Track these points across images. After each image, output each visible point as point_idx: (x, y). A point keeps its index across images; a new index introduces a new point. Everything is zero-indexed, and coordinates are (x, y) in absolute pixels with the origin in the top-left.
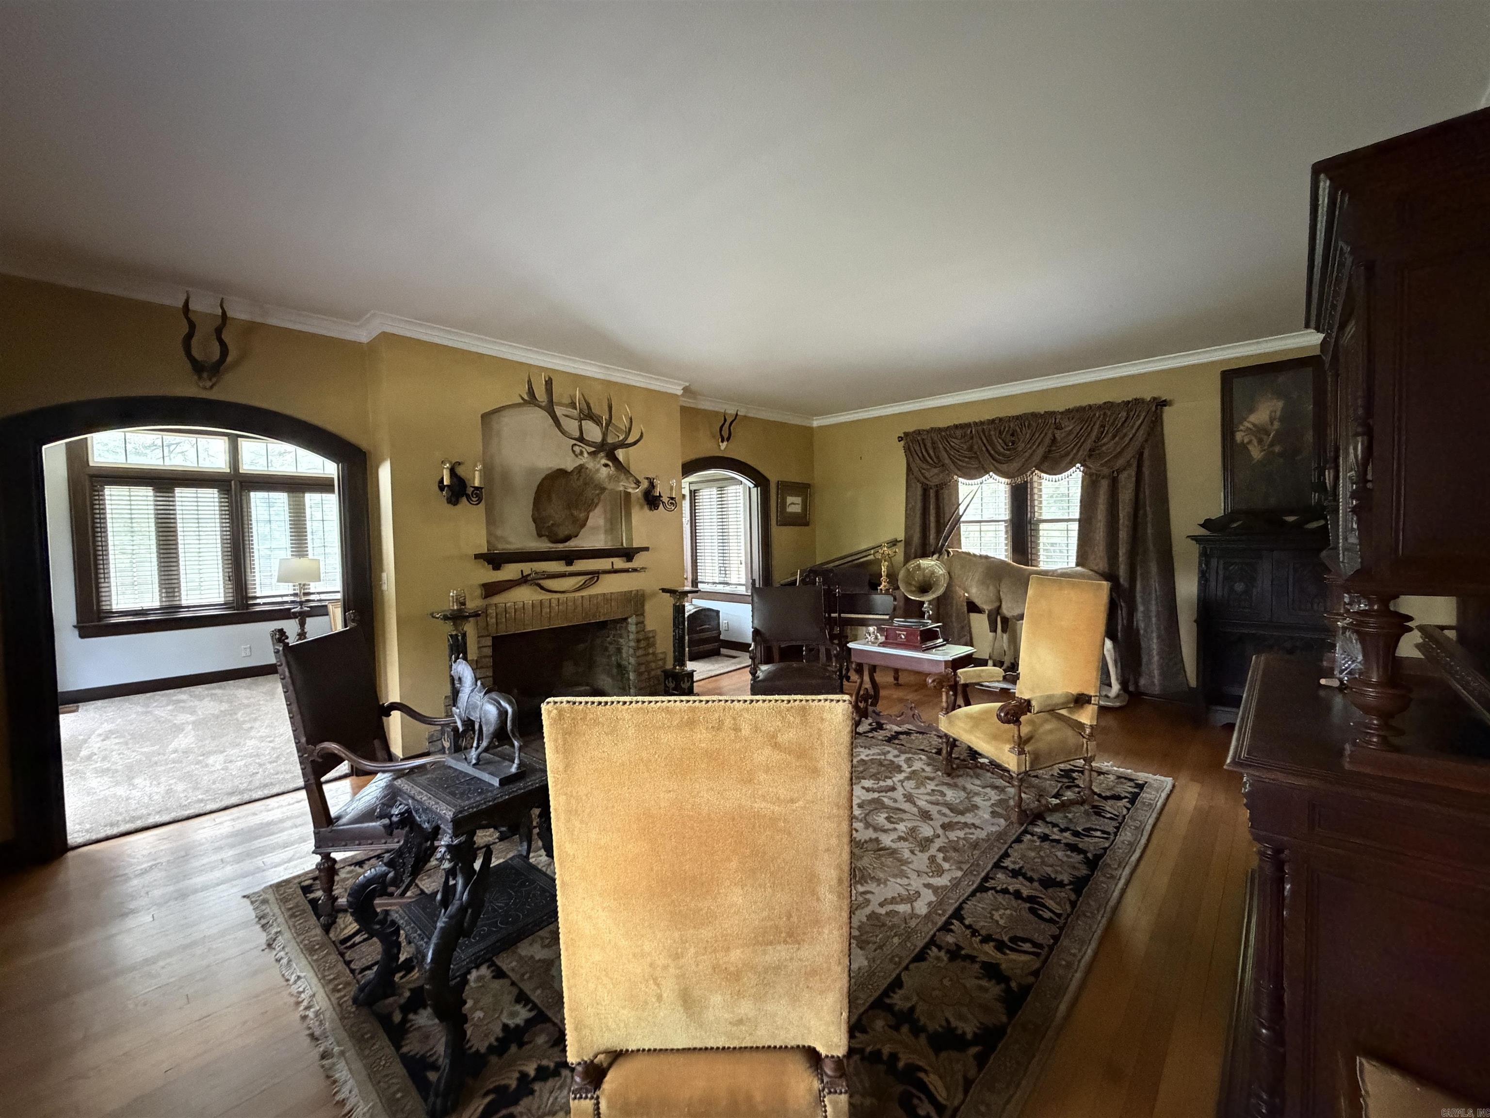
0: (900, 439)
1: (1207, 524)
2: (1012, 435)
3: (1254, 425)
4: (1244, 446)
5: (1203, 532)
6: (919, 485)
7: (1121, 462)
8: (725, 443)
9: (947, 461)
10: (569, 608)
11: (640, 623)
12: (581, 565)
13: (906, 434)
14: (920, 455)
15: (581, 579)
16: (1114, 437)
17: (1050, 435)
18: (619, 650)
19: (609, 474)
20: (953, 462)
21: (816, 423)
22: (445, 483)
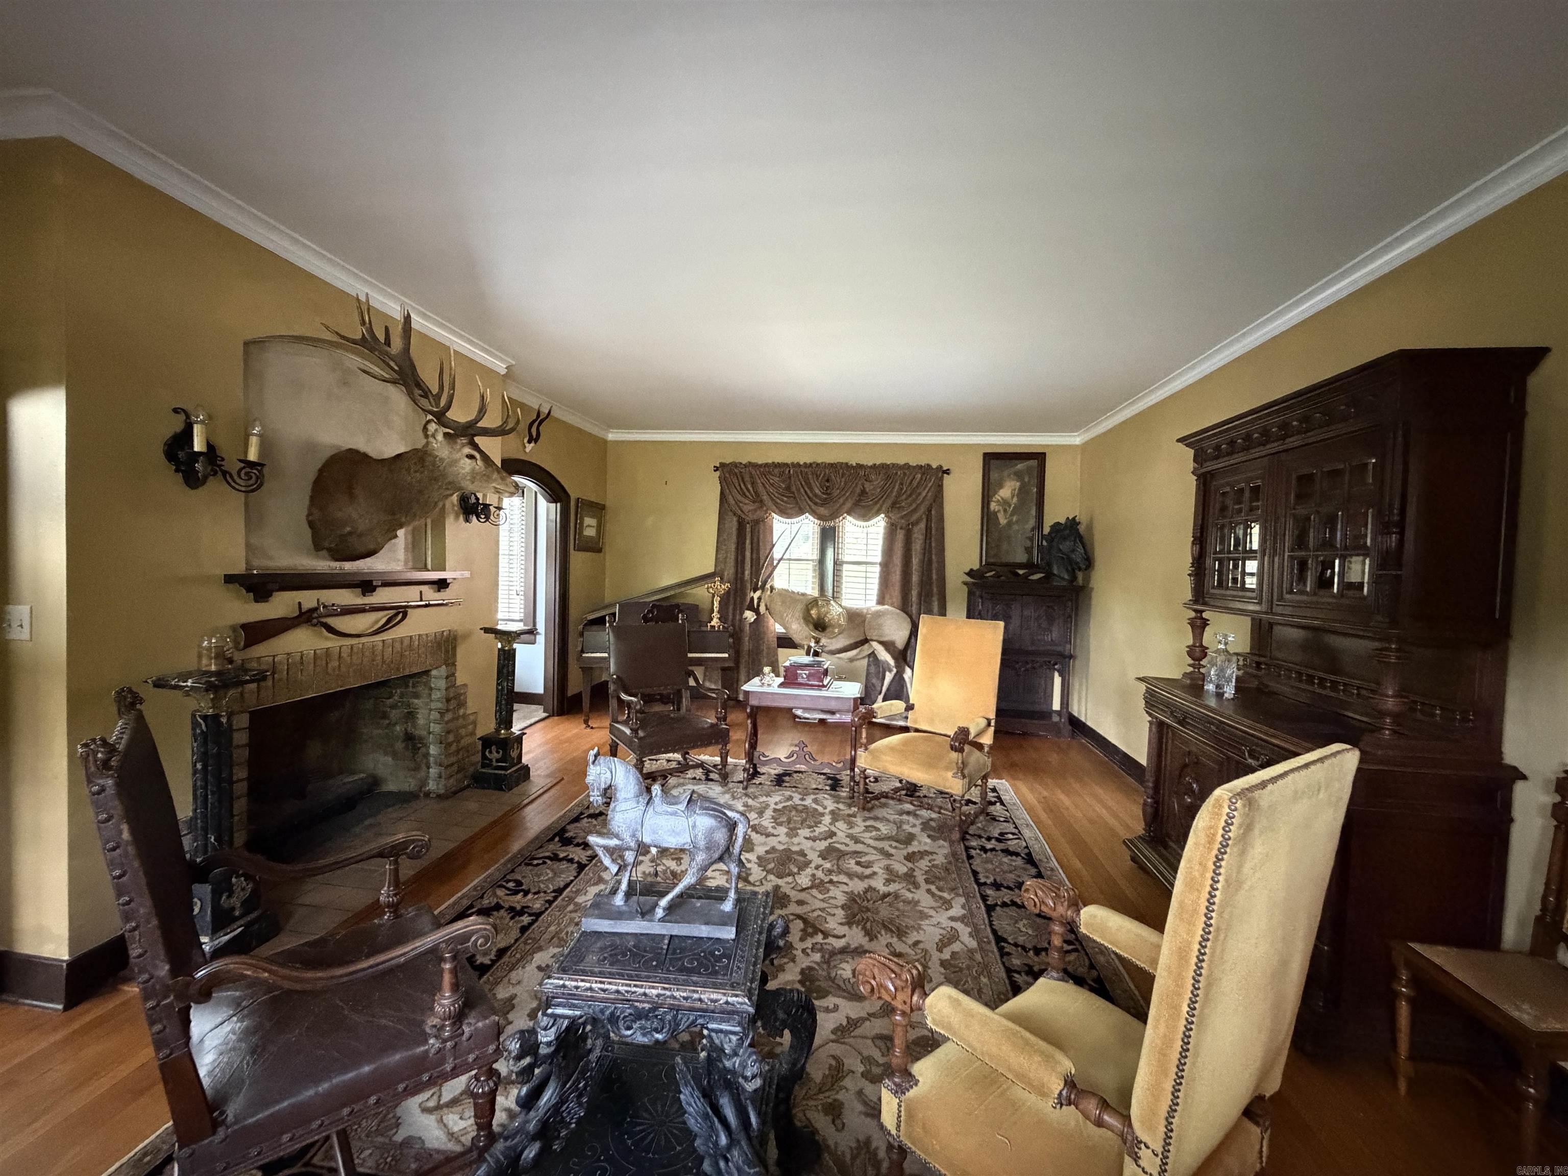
0: (716, 469)
1: (970, 573)
2: (828, 481)
3: (1002, 498)
4: (995, 513)
5: (968, 579)
6: (735, 519)
7: (915, 517)
8: (532, 444)
9: (765, 497)
10: (365, 660)
11: (451, 676)
12: (383, 596)
13: (723, 465)
14: (738, 488)
15: (382, 617)
16: (910, 495)
17: (860, 487)
18: (411, 716)
19: (473, 470)
20: (773, 500)
21: (612, 436)
22: (197, 448)
